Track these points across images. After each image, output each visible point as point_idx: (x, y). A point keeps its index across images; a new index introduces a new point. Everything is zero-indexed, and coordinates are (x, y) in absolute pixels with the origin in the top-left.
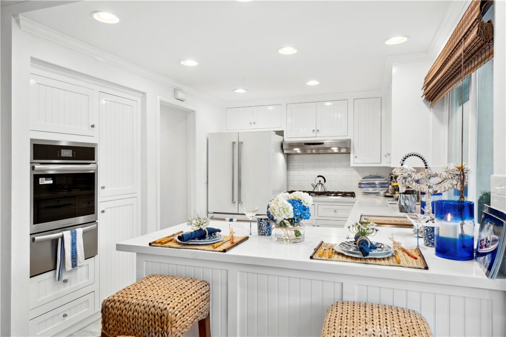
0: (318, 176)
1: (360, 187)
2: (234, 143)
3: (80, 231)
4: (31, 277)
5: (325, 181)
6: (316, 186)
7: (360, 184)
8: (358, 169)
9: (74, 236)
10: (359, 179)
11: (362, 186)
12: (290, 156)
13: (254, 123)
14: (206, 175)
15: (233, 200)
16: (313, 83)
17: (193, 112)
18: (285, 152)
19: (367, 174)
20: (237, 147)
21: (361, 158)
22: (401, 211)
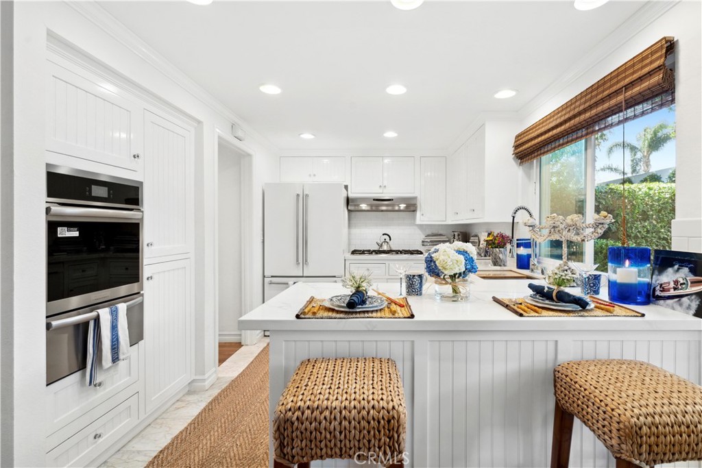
0: (384, 235)
1: (423, 245)
2: (298, 195)
3: (122, 307)
4: (47, 385)
5: (390, 240)
6: (382, 245)
7: (423, 242)
8: (421, 227)
9: (114, 315)
10: (422, 237)
11: (425, 244)
12: (353, 214)
13: (314, 175)
14: (261, 232)
15: (297, 261)
16: (391, 134)
17: (249, 155)
18: (349, 208)
19: (430, 233)
20: (302, 201)
21: (428, 216)
22: (495, 265)
